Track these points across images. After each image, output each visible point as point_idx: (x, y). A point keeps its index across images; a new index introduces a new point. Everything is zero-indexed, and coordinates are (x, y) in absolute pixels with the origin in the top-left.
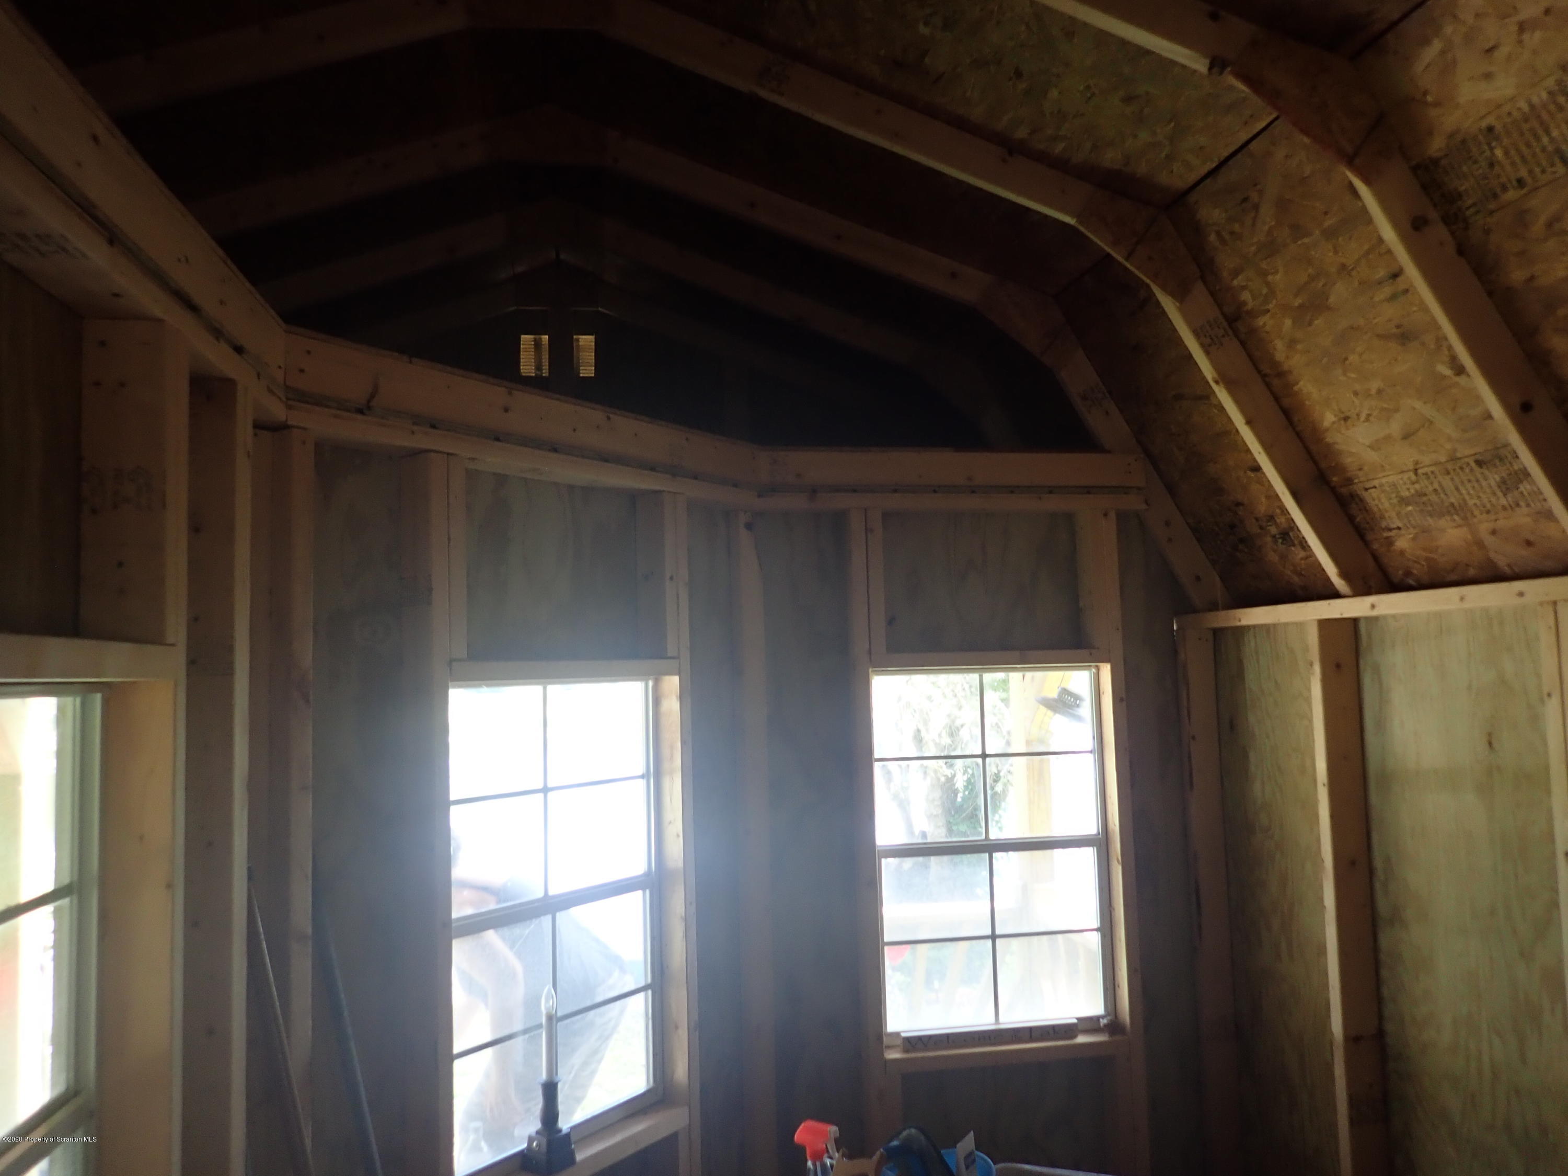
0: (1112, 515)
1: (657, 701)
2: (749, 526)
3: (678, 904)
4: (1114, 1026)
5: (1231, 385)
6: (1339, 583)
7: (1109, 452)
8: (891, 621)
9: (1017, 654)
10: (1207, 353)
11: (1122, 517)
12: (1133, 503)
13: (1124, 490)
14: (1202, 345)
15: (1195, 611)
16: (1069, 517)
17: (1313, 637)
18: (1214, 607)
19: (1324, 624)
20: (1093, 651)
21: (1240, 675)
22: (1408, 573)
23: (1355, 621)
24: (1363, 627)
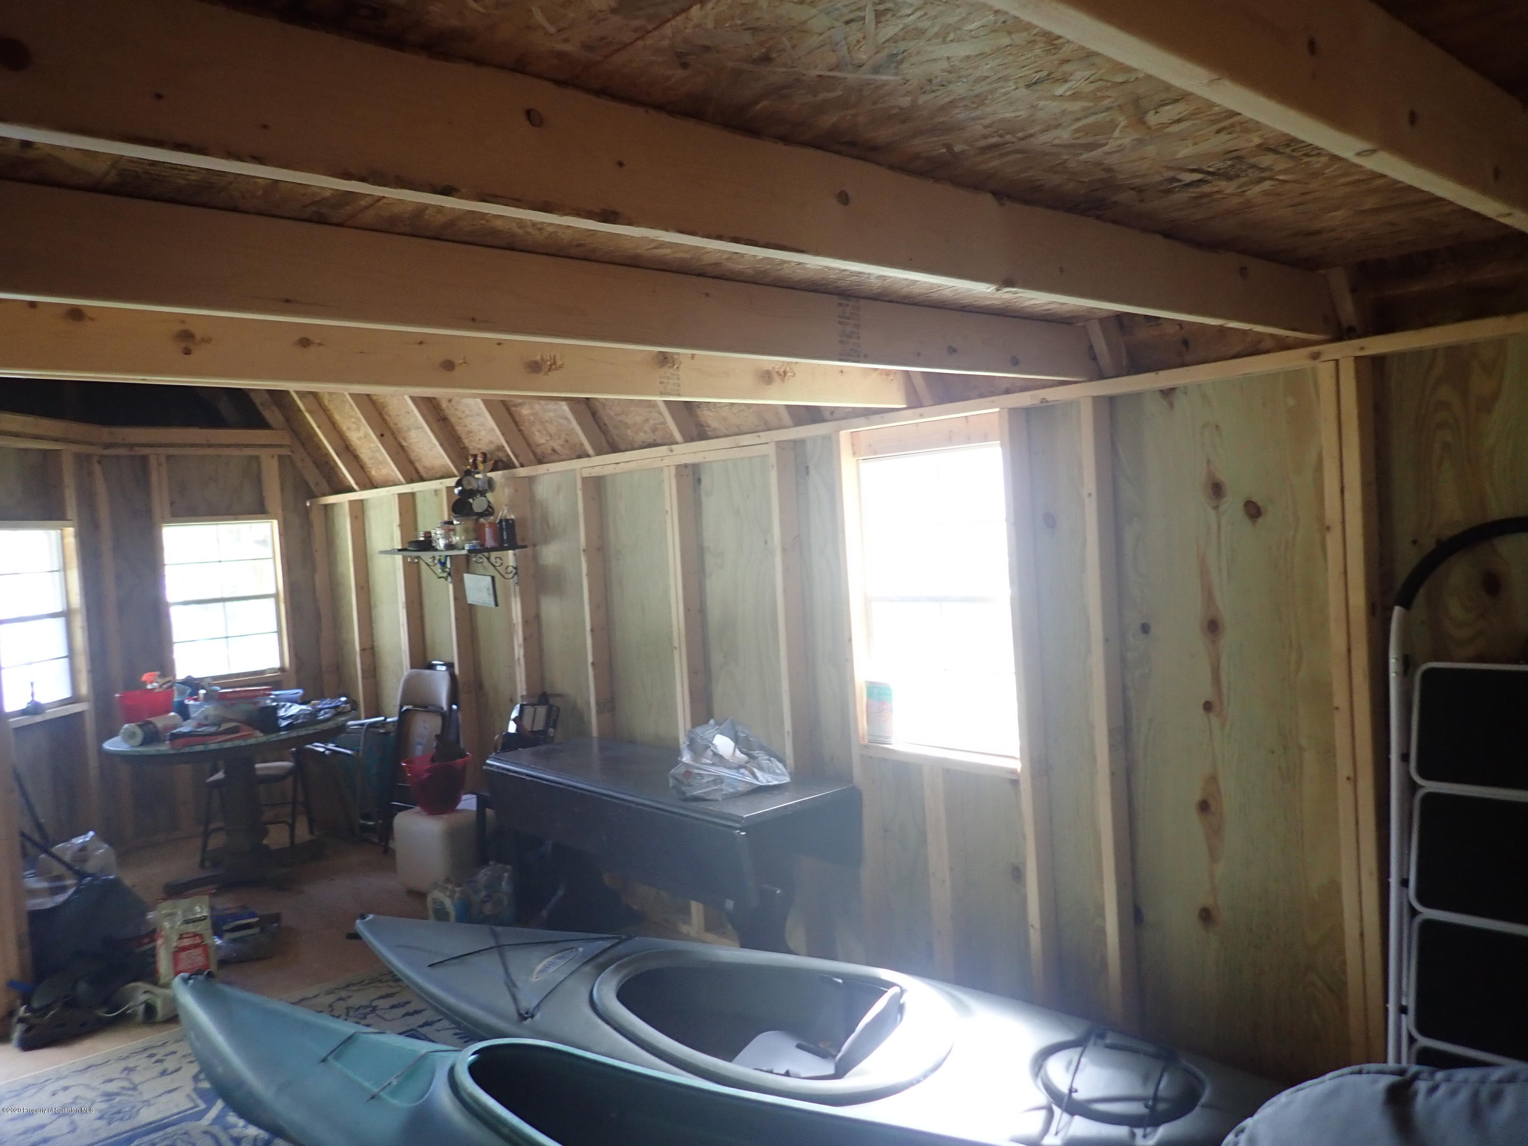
0: (276, 457)
1: (62, 538)
2: (99, 462)
3: (79, 622)
4: (282, 669)
5: (310, 412)
6: (355, 487)
7: (275, 429)
8: (172, 504)
9: (232, 517)
10: (300, 400)
11: (280, 457)
12: (285, 452)
13: (281, 446)
14: (299, 397)
15: (317, 497)
16: (257, 458)
17: (347, 506)
18: (325, 495)
19: (351, 502)
20: (269, 515)
21: (333, 523)
22: (378, 484)
23: (362, 501)
24: (365, 503)
